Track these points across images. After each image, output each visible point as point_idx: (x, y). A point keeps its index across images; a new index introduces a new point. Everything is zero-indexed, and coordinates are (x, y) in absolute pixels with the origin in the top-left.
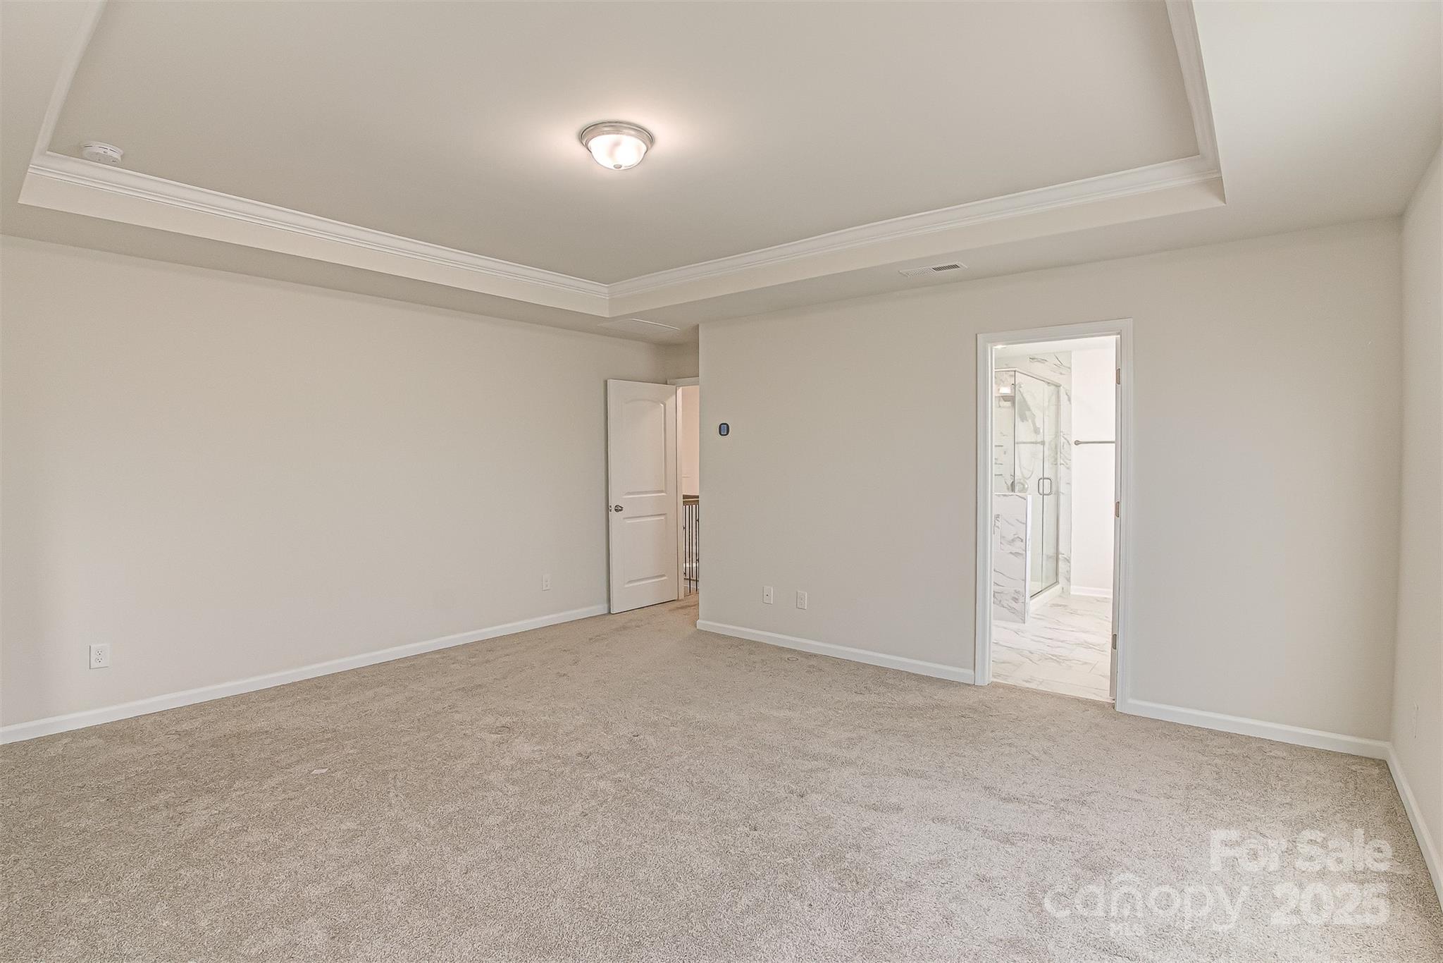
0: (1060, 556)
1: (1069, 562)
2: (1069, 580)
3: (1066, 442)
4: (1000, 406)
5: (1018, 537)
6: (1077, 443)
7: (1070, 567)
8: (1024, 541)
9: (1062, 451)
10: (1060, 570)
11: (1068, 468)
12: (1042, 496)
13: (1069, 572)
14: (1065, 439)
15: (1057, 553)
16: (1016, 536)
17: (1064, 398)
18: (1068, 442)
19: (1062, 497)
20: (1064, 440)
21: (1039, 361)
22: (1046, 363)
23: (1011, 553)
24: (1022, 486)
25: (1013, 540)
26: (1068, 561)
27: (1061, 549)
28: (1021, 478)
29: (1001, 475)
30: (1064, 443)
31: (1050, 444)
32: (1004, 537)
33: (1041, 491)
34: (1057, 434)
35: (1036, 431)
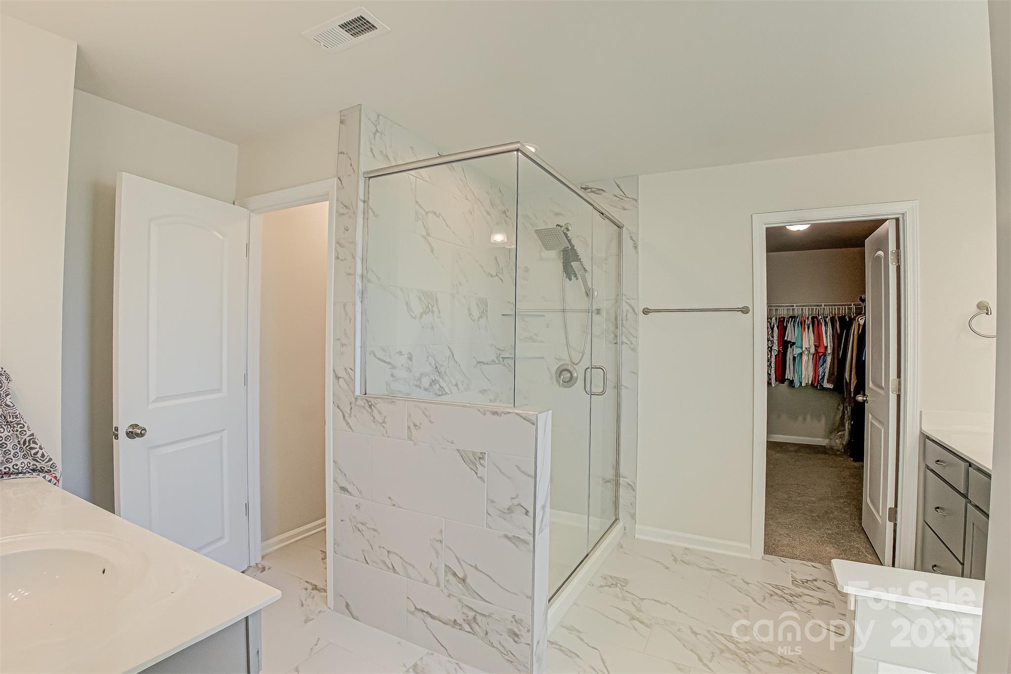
0: (622, 481)
1: (633, 490)
2: (633, 516)
3: (631, 310)
4: (541, 259)
5: (519, 505)
6: (646, 312)
7: (635, 497)
8: (531, 513)
9: (624, 322)
10: (621, 501)
11: (633, 350)
12: (589, 396)
13: (633, 504)
14: (630, 305)
15: (617, 475)
16: (516, 502)
17: (627, 243)
18: (634, 310)
19: (624, 392)
20: (629, 308)
21: (592, 192)
22: (604, 194)
23: (506, 537)
24: (569, 375)
25: (510, 510)
26: (632, 487)
27: (622, 471)
28: (568, 362)
29: (543, 358)
30: (627, 311)
31: (608, 313)
32: (493, 502)
33: (588, 389)
34: (619, 296)
35: (588, 293)
